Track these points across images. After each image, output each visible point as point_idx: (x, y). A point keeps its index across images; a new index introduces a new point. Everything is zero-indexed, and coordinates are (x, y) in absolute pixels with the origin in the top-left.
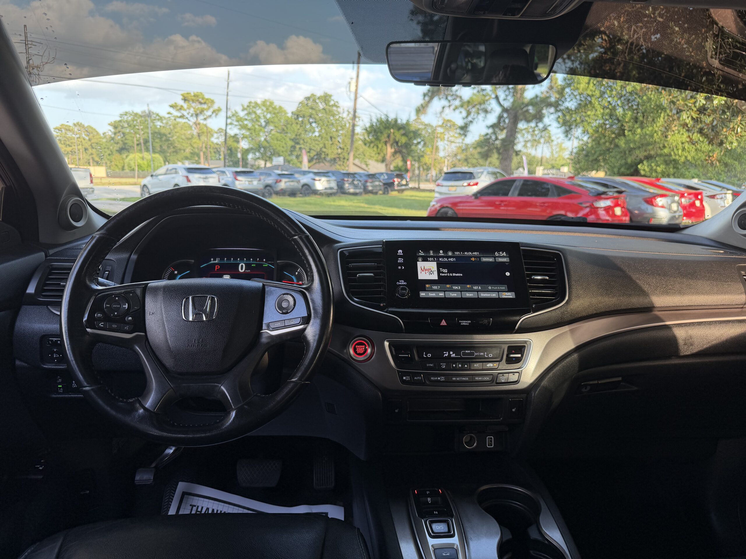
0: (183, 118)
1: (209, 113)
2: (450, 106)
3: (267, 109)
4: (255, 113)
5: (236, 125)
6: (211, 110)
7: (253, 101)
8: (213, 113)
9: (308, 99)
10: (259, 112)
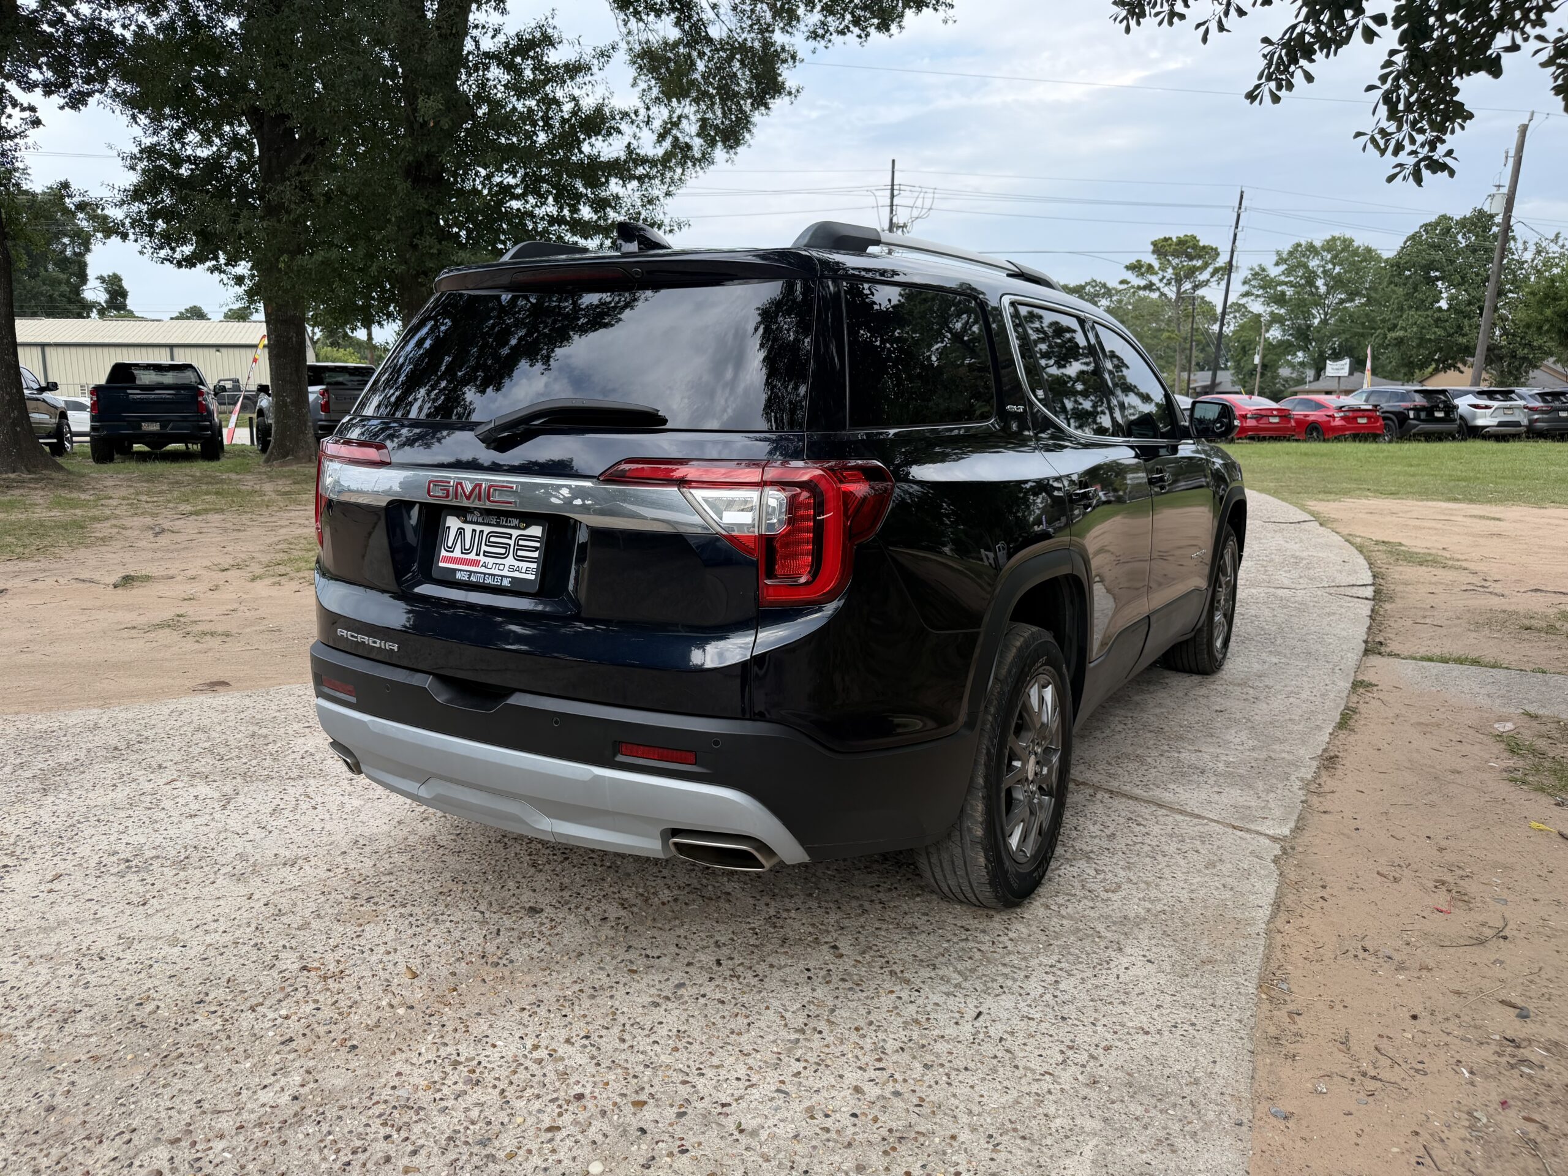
0: (1151, 290)
1: (1204, 276)
3: (1335, 257)
4: (1305, 266)
5: (1258, 296)
6: (1210, 269)
7: (1304, 243)
8: (1212, 275)
9: (1428, 227)
10: (1314, 263)
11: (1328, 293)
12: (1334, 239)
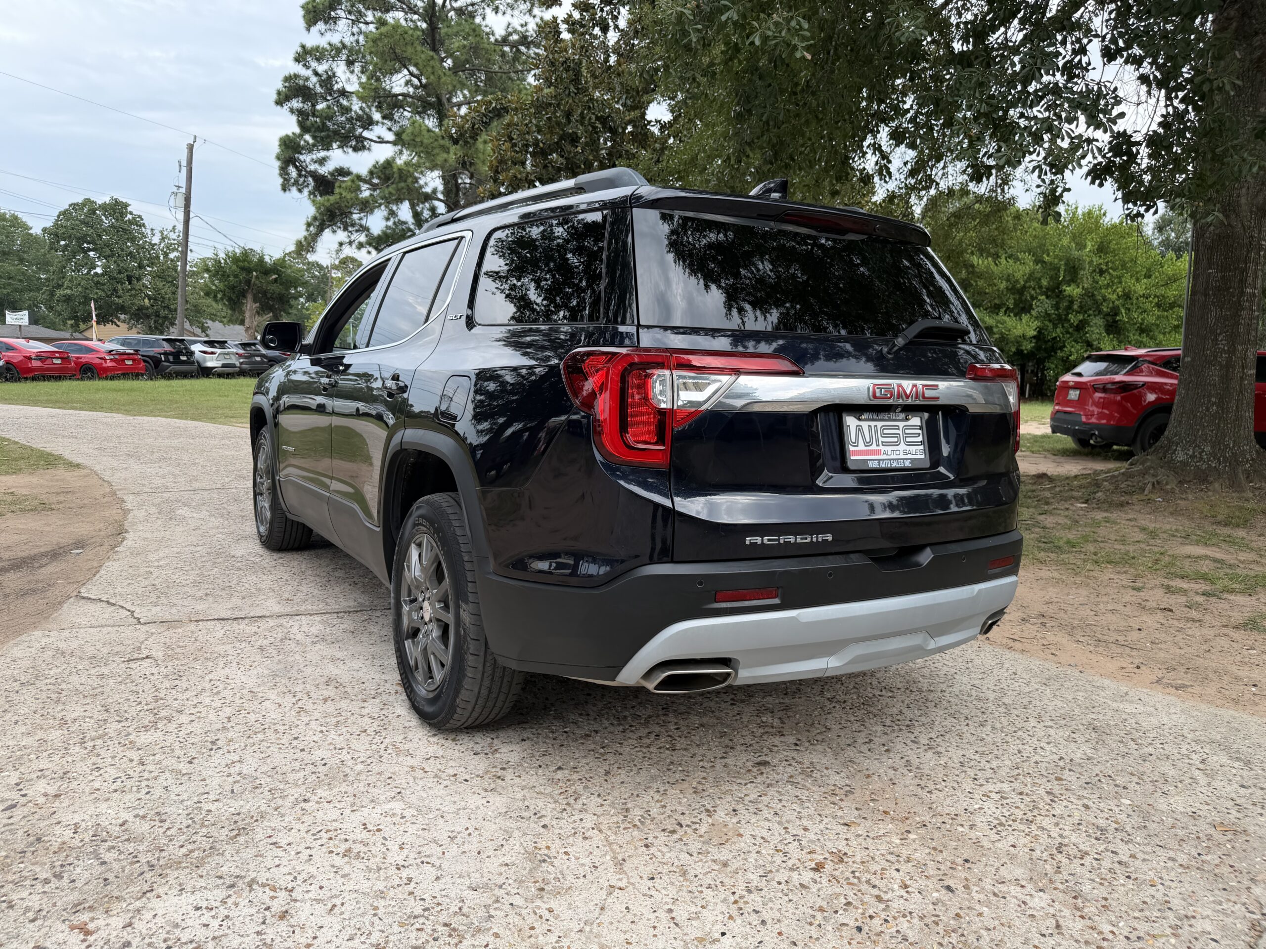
2: (350, 243)
9: (76, 207)
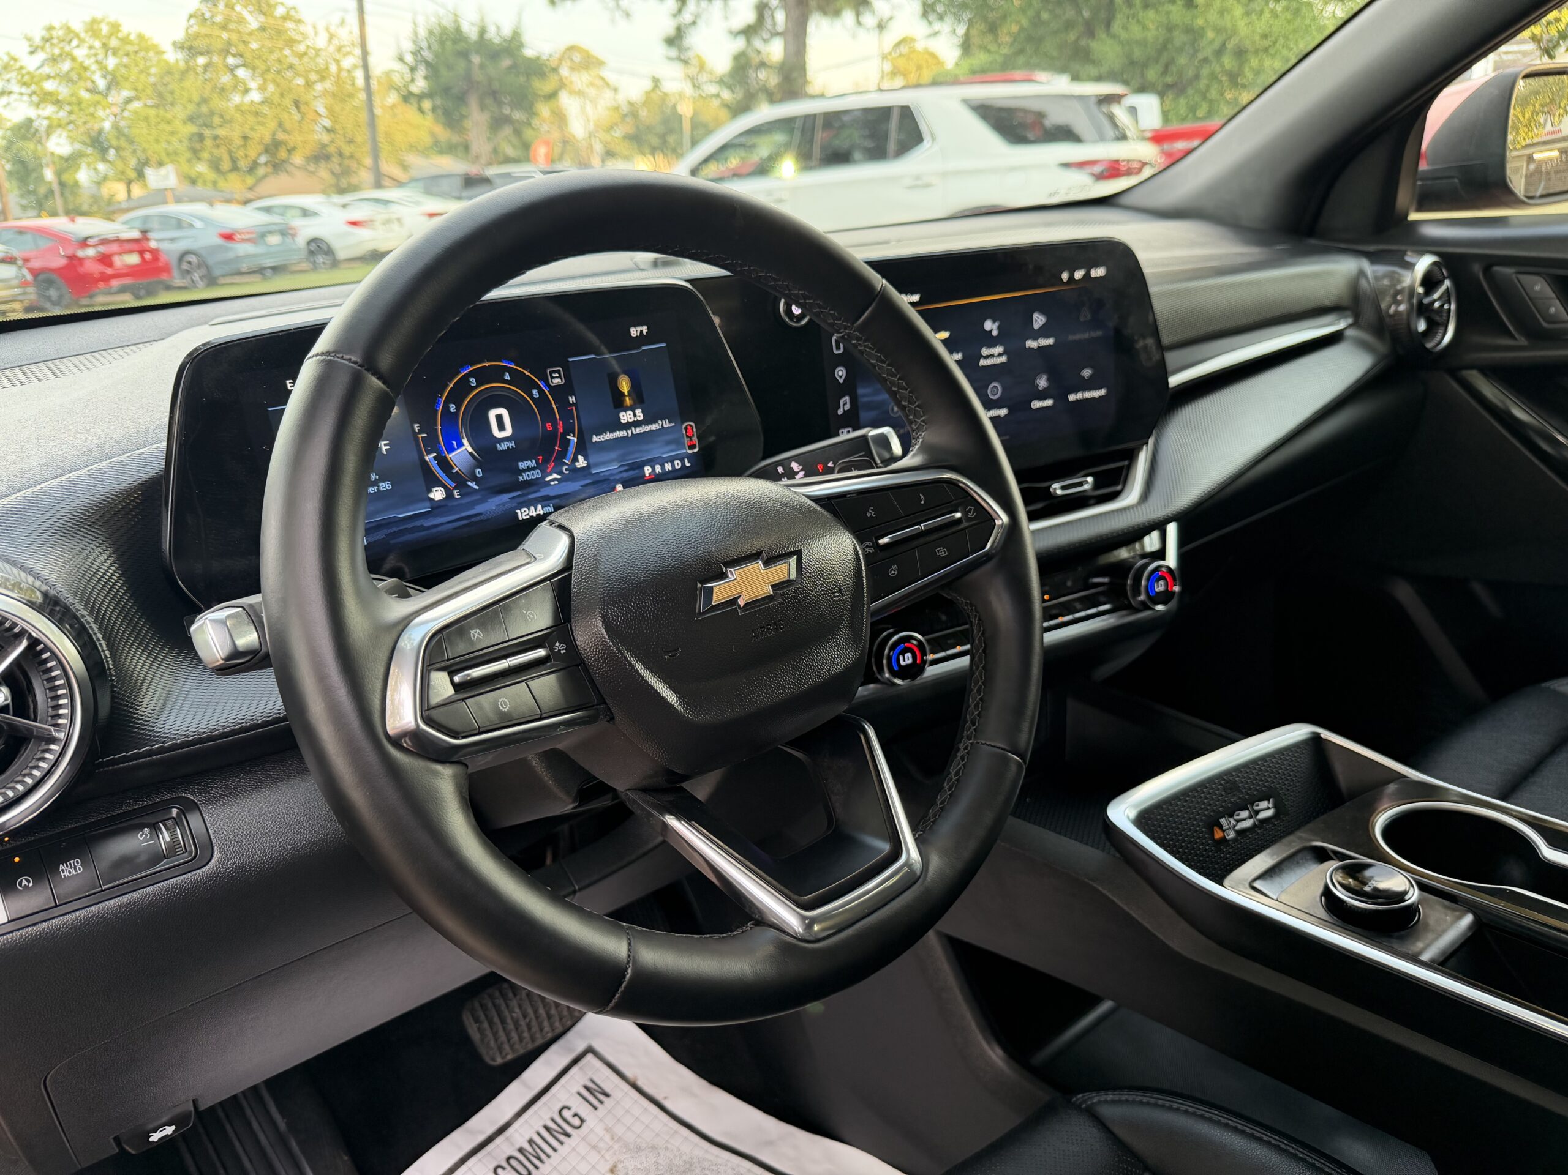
11: (109, 88)
12: (94, 21)
